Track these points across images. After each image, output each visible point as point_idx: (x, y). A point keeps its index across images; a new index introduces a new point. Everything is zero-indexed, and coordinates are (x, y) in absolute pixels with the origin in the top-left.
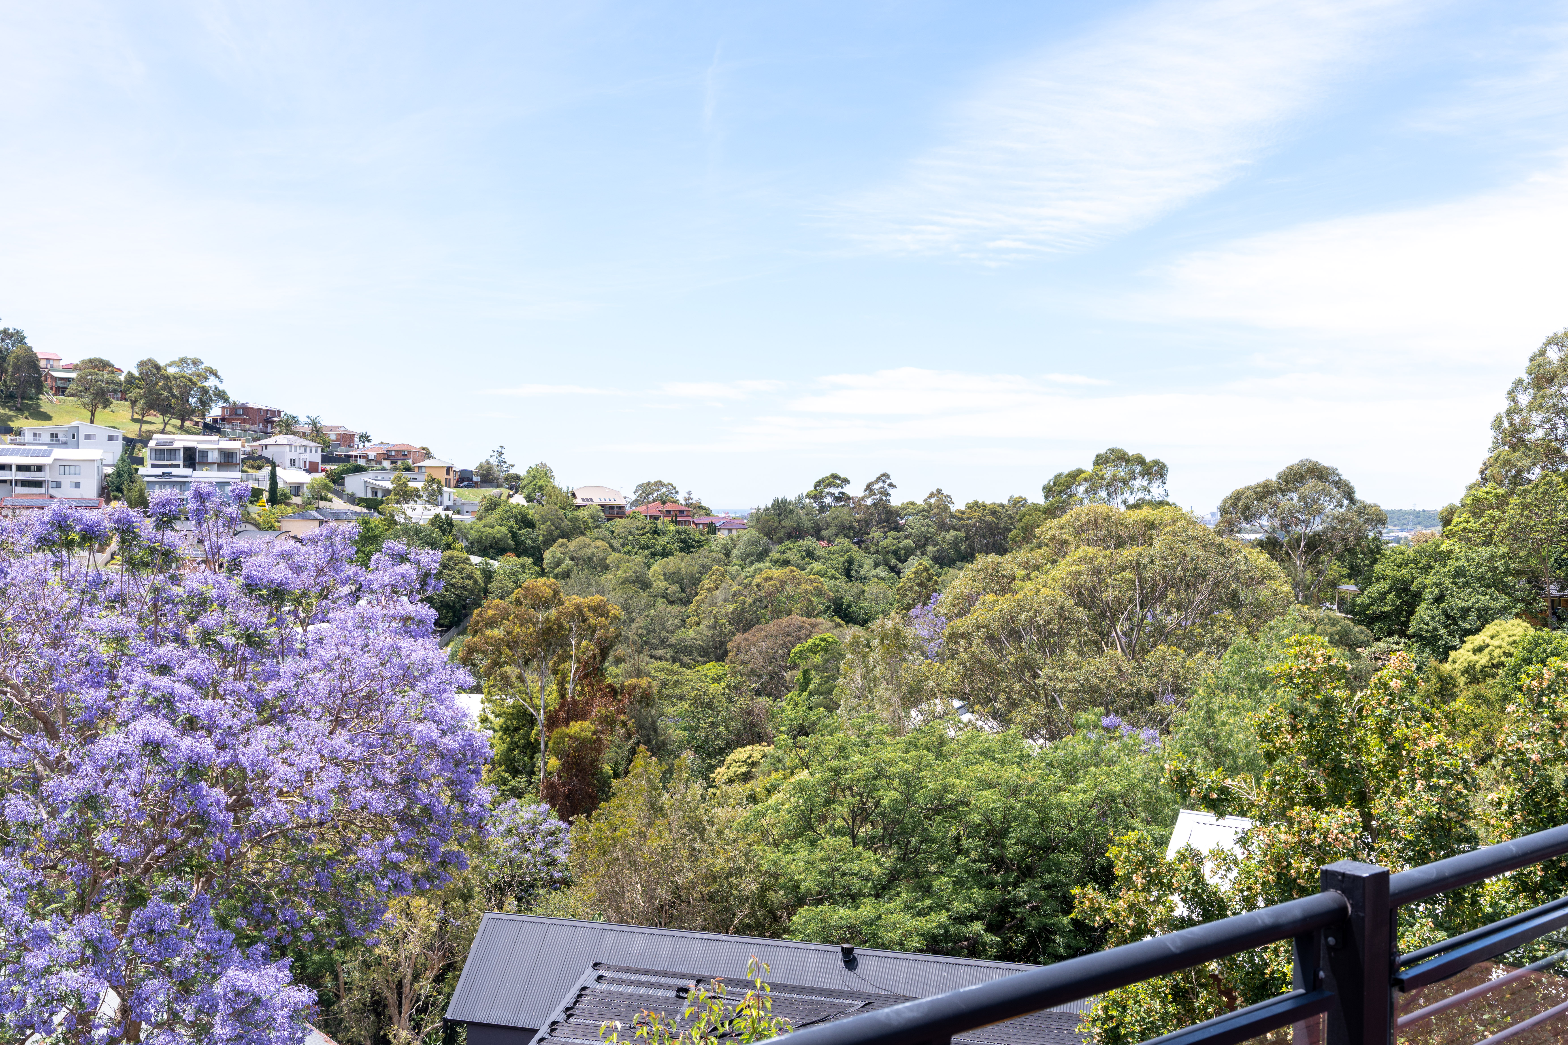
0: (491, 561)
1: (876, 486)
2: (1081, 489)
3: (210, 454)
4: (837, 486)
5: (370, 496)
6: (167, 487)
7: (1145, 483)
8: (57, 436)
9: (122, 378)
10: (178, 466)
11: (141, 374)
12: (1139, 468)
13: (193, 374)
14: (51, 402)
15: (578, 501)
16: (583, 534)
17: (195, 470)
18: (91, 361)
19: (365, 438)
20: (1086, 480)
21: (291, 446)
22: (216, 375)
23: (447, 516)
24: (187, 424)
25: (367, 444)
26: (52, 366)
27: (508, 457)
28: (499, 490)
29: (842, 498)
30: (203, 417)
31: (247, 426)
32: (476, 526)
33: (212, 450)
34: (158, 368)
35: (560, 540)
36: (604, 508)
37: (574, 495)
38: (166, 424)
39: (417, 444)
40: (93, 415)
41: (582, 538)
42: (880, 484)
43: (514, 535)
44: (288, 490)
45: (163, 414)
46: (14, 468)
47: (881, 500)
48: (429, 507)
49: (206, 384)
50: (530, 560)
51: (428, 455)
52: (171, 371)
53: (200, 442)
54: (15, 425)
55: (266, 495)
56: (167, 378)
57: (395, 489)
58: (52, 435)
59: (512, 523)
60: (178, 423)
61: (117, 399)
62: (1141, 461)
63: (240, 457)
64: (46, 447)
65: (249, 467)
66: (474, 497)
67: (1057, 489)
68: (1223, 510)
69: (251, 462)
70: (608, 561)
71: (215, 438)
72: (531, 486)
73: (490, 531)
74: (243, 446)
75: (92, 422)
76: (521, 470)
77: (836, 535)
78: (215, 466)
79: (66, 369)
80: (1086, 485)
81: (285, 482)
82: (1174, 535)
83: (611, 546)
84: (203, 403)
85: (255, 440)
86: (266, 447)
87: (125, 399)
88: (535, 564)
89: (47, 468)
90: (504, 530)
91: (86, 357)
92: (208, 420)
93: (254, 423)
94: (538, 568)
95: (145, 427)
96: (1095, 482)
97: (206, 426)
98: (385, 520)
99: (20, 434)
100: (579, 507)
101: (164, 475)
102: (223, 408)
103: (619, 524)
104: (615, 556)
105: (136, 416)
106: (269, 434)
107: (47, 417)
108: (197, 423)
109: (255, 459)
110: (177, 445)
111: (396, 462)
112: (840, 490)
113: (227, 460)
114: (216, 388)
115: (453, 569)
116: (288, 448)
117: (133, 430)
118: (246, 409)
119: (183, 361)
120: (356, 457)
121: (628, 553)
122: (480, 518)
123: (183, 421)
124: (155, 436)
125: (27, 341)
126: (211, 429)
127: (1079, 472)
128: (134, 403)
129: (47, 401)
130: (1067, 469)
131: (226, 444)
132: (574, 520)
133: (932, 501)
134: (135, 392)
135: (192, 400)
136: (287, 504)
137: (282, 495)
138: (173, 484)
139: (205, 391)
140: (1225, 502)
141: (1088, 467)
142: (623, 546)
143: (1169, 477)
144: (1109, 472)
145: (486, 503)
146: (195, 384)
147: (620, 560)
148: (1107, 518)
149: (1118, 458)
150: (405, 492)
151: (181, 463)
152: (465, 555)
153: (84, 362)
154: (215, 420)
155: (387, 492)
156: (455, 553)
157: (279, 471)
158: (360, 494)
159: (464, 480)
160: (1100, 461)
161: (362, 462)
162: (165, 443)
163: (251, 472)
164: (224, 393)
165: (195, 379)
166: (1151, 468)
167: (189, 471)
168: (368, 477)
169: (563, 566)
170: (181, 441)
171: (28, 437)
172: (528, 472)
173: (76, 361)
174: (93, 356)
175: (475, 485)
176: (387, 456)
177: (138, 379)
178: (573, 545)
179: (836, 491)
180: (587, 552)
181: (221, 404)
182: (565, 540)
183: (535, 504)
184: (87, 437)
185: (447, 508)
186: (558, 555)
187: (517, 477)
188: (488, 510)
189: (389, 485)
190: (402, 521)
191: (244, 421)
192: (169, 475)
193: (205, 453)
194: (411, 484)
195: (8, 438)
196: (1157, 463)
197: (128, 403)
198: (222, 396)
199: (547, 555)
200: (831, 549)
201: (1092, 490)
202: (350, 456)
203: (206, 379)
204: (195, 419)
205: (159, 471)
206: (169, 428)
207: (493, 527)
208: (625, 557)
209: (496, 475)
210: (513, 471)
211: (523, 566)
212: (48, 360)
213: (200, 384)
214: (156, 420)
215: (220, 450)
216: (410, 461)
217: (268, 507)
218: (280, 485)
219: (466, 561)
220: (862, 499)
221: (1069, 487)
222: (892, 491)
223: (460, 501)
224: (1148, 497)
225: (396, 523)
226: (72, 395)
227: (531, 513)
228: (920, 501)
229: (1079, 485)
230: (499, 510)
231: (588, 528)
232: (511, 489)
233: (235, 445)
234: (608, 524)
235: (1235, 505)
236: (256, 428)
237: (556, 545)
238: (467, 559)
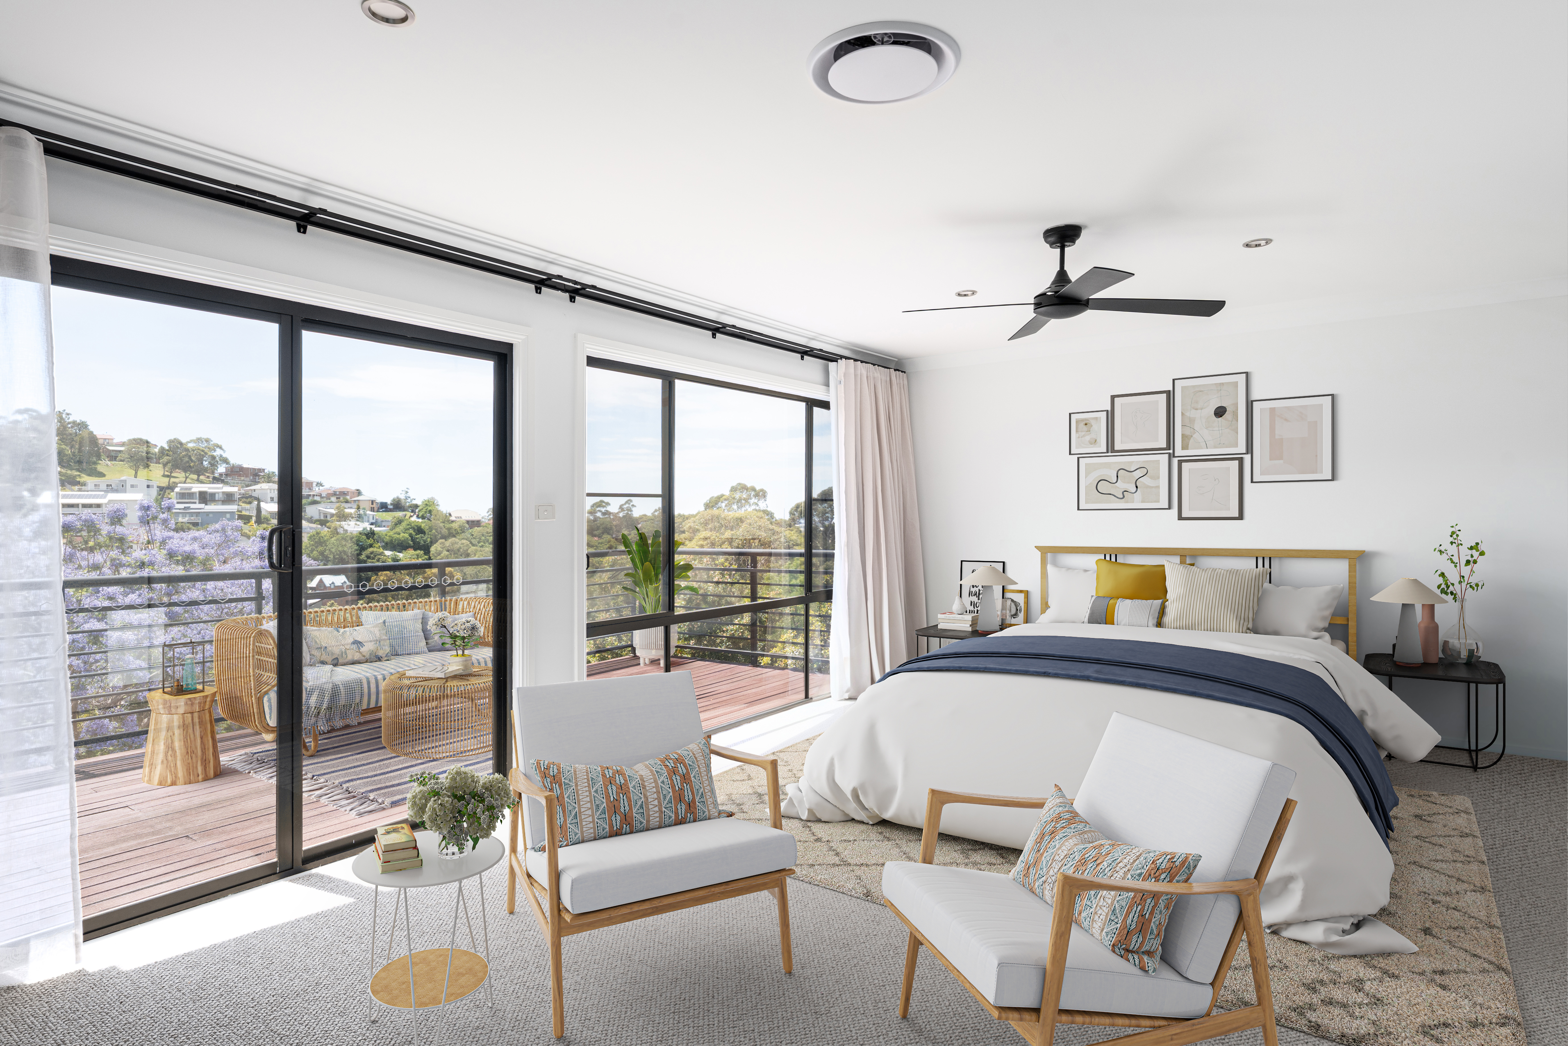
0: (398, 554)
1: (625, 506)
2: (723, 505)
3: (217, 495)
4: (604, 507)
5: (322, 518)
6: (188, 515)
7: (756, 501)
8: (111, 485)
9: (157, 450)
10: (195, 503)
11: (170, 447)
12: (753, 493)
13: (205, 448)
14: (107, 465)
15: (452, 518)
16: (454, 536)
17: (206, 504)
18: (134, 440)
19: (319, 484)
20: (725, 500)
21: (271, 489)
22: (221, 448)
23: (371, 529)
24: (202, 477)
25: (321, 488)
26: (108, 443)
27: (412, 495)
28: (404, 513)
29: (607, 513)
30: (213, 473)
31: (242, 478)
32: (389, 534)
33: (218, 493)
34: (181, 444)
35: (441, 541)
36: (468, 522)
37: (450, 515)
38: (187, 478)
39: (353, 487)
40: (136, 473)
41: (454, 539)
42: (627, 505)
43: (413, 540)
44: (269, 516)
45: (185, 471)
46: (80, 506)
47: (627, 513)
48: (358, 523)
49: (215, 454)
50: (422, 552)
51: (359, 493)
52: (191, 445)
53: (210, 488)
54: (82, 480)
55: (254, 519)
56: (187, 450)
57: (337, 513)
58: (107, 485)
59: (411, 531)
60: (195, 477)
61: (153, 463)
62: (754, 489)
63: (237, 496)
64: (103, 493)
65: (243, 502)
66: (389, 517)
67: (711, 505)
68: (791, 513)
69: (245, 500)
70: (469, 551)
71: (221, 485)
72: (424, 510)
73: (398, 536)
74: (239, 490)
75: (136, 477)
76: (418, 502)
77: (603, 533)
78: (220, 502)
79: (117, 445)
80: (726, 502)
81: (267, 511)
82: (750, 524)
83: (471, 543)
84: (212, 465)
85: (247, 486)
86: (255, 490)
87: (159, 463)
88: (425, 554)
89: (104, 506)
90: (407, 535)
91: (132, 437)
92: (216, 475)
93: (247, 477)
94: (426, 557)
95: (172, 480)
96: (730, 501)
97: (215, 478)
98: (331, 531)
99: (85, 485)
100: (453, 521)
101: (185, 508)
102: (226, 468)
103: (476, 529)
104: (473, 548)
105: (166, 473)
106: (256, 483)
107: (101, 475)
108: (208, 477)
109: (247, 498)
110: (193, 490)
111: (339, 498)
112: (605, 509)
113: (229, 498)
114: (221, 456)
115: (373, 559)
116: (269, 491)
117: (164, 482)
118: (241, 469)
119: (199, 440)
120: (314, 495)
121: (482, 546)
122: (391, 530)
123: (199, 476)
124: (179, 485)
125: (89, 427)
126: (216, 480)
127: (722, 496)
128: (165, 465)
129: (103, 465)
130: (716, 494)
131: (228, 489)
132: (449, 529)
133: (656, 514)
134: (166, 459)
135: (205, 463)
136: (268, 524)
137: (264, 518)
138: (192, 514)
139: (213, 458)
140: (792, 509)
141: (727, 493)
142: (479, 543)
143: (768, 497)
144: (738, 495)
145: (395, 520)
146: (206, 453)
147: (476, 551)
148: (718, 517)
149: (742, 488)
150: (343, 516)
151: (197, 501)
152: (381, 550)
153: (130, 441)
154: (221, 475)
155: (332, 515)
156: (375, 549)
157: (262, 505)
158: (316, 517)
159: (384, 507)
160: (733, 489)
161: (317, 498)
162: (186, 489)
163: (244, 505)
164: (227, 459)
165: (206, 450)
166: (759, 492)
167: (202, 506)
168: (320, 507)
169: (442, 555)
170: (197, 488)
171: (90, 486)
172: (423, 502)
173: (125, 439)
174: (136, 437)
175: (391, 510)
176: (334, 494)
177: (168, 450)
178: (448, 543)
179: (603, 510)
180: (456, 546)
181: (224, 465)
182: (443, 540)
183: (426, 520)
184: (132, 486)
185: (372, 524)
186: (439, 549)
187: (417, 506)
188: (396, 524)
189: (333, 511)
190: (342, 532)
191: (240, 475)
192: (189, 508)
193: (213, 495)
194: (347, 511)
195: (76, 488)
196: (762, 490)
197: (161, 465)
198: (226, 461)
199: (433, 549)
200: (600, 541)
201: (729, 505)
202: (310, 495)
203: (215, 451)
204: (207, 474)
205: (182, 506)
206: (188, 480)
207: (399, 534)
208: (479, 549)
209: (403, 504)
210: (414, 502)
211: (418, 555)
212: (105, 439)
213: (210, 453)
214: (180, 475)
215: (223, 493)
216: (348, 497)
217: (255, 526)
218: (263, 513)
219: (382, 554)
220: (618, 513)
221: (716, 504)
222: (633, 509)
223: (380, 519)
224: (757, 508)
225: (338, 533)
226: (121, 461)
227: (423, 525)
228: (649, 514)
229: (722, 502)
230: (404, 524)
231: (458, 533)
232: (412, 512)
233: (234, 489)
234: (470, 531)
235: (796, 510)
236: (248, 479)
237: (438, 543)
238: (382, 553)
